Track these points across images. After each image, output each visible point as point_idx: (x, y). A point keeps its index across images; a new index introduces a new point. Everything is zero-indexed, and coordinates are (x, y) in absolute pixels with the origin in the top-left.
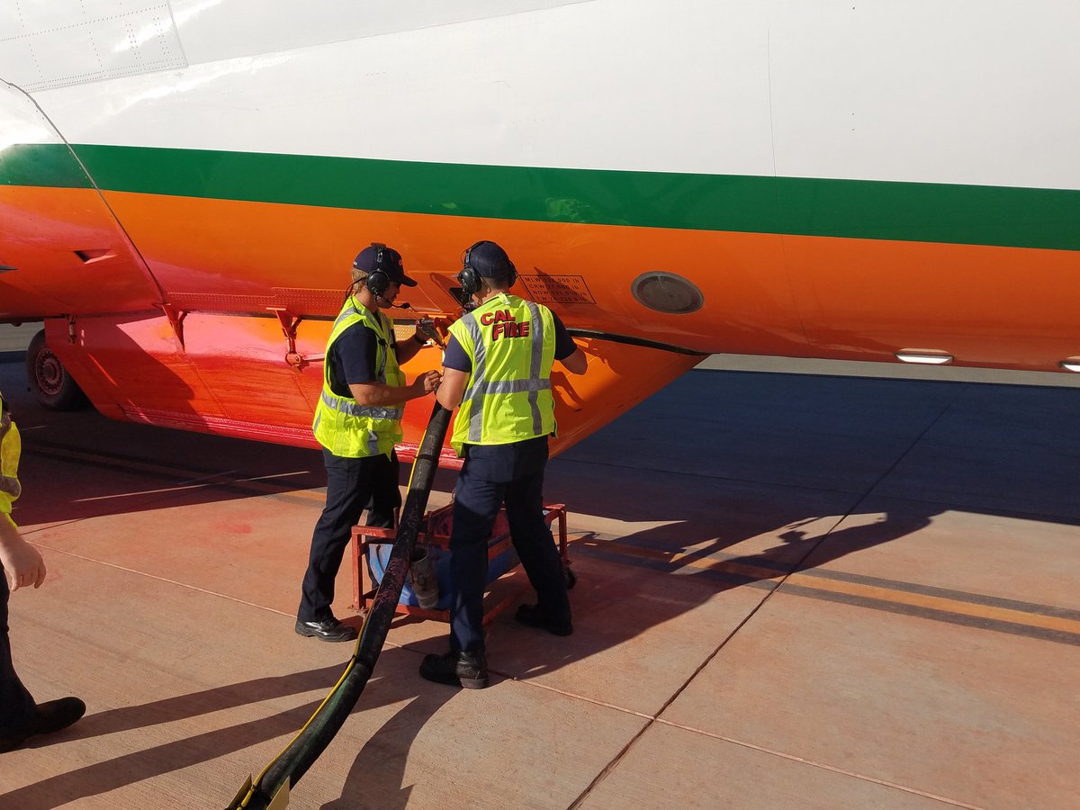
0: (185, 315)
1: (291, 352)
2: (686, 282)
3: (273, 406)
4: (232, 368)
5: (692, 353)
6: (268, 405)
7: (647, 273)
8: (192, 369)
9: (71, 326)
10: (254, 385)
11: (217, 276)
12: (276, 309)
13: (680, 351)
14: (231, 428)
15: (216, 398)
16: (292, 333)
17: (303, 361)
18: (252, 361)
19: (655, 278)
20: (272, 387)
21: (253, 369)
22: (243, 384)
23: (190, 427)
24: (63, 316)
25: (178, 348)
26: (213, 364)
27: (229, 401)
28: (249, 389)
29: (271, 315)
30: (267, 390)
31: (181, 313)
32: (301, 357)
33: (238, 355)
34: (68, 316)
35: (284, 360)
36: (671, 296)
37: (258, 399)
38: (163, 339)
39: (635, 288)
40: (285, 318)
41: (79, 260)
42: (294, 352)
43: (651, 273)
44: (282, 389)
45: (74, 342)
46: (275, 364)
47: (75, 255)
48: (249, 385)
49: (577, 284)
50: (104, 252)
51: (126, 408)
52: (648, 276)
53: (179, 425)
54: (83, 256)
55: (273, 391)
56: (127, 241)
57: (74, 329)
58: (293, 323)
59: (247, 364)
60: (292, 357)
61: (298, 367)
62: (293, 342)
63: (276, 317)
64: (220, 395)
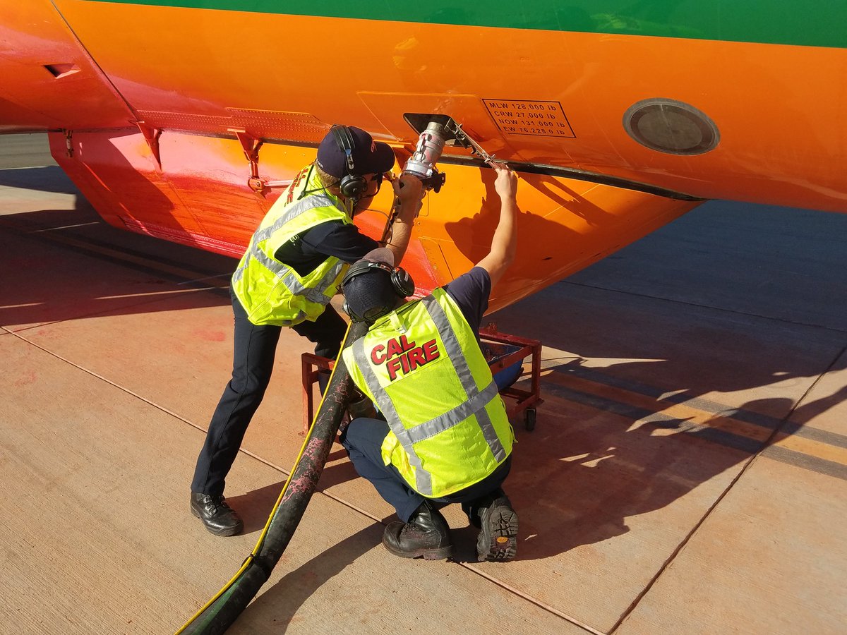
0: (160, 133)
1: (253, 177)
2: (698, 114)
3: (244, 229)
4: (204, 189)
5: (690, 199)
6: (239, 228)
7: (645, 101)
8: (170, 187)
9: (68, 140)
10: (225, 208)
11: (172, 94)
12: (236, 131)
13: (675, 196)
14: (213, 246)
15: (195, 217)
16: (254, 157)
17: (264, 187)
18: (220, 184)
19: (657, 108)
20: (242, 211)
21: (222, 192)
22: (215, 206)
23: (179, 241)
24: (60, 130)
25: (155, 167)
26: (187, 183)
27: (207, 221)
28: (222, 211)
29: (233, 137)
30: (237, 214)
31: (156, 131)
32: (262, 183)
33: (207, 176)
34: (65, 130)
35: (246, 184)
36: (675, 132)
37: (230, 221)
38: (144, 157)
39: (628, 120)
40: (246, 140)
41: (50, 75)
42: (257, 177)
43: (651, 100)
44: (250, 213)
45: (71, 156)
46: (239, 188)
47: (46, 71)
48: (221, 207)
49: (553, 113)
50: (70, 66)
51: (125, 219)
52: (648, 104)
53: (172, 239)
54: (53, 70)
55: (243, 215)
56: (87, 56)
57: (71, 143)
58: (255, 146)
59: (216, 187)
60: (255, 182)
61: (261, 193)
62: (256, 166)
63: (237, 139)
64: (199, 215)
